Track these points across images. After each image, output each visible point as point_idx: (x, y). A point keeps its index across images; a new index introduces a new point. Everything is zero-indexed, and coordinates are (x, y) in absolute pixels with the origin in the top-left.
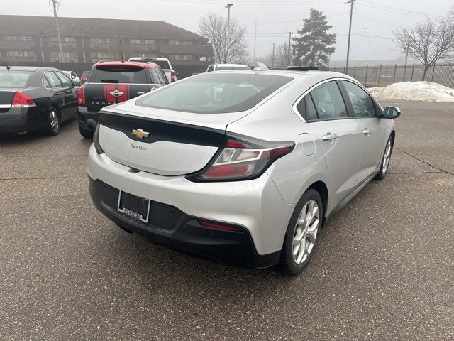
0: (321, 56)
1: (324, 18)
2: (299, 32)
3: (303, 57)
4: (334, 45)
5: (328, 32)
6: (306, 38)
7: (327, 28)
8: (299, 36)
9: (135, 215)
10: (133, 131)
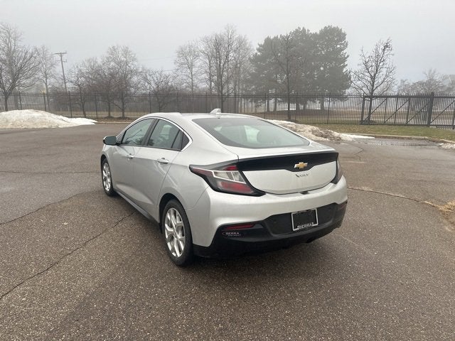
9: (308, 225)
10: (296, 166)
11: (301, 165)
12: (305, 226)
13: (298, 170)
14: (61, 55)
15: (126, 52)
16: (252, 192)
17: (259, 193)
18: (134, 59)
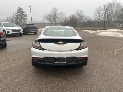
0: (23, 20)
1: (23, 10)
2: (16, 13)
3: (19, 20)
4: (27, 17)
5: (25, 14)
6: (18, 15)
7: (24, 13)
8: (16, 14)
9: (62, 62)
10: (58, 42)
11: (61, 42)
12: (60, 62)
13: (59, 44)
14: (65, 13)
15: (81, 11)
16: (41, 49)
17: (43, 49)
18: (83, 13)
